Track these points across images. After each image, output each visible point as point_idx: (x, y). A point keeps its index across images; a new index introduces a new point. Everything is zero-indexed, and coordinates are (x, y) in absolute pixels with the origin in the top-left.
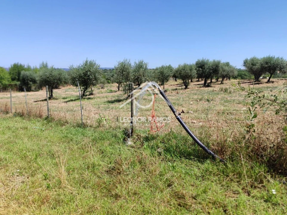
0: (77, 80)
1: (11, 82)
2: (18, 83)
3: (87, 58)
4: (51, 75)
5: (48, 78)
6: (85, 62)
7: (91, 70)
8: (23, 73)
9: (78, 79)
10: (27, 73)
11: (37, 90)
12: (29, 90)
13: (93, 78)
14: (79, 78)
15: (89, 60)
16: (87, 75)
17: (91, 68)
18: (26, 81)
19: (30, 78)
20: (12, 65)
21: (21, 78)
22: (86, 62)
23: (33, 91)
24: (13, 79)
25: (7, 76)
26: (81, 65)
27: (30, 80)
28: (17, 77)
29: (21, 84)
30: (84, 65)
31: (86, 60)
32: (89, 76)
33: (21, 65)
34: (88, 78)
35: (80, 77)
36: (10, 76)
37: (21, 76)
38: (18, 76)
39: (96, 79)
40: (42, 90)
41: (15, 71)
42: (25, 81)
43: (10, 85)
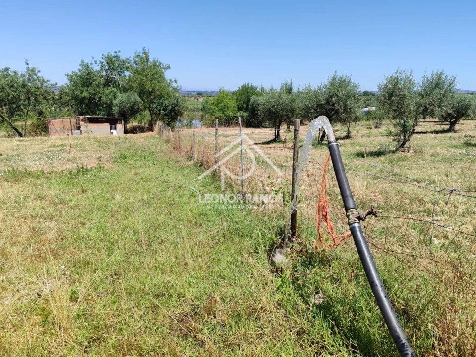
0: (313, 111)
1: (236, 112)
2: (246, 114)
3: (336, 72)
4: (277, 103)
5: (273, 106)
6: (331, 79)
7: (340, 94)
8: (253, 98)
9: (314, 109)
10: (259, 99)
13: (342, 109)
14: (317, 107)
15: (339, 75)
16: (331, 103)
17: (340, 89)
18: (257, 112)
20: (240, 87)
21: (250, 107)
22: (334, 79)
24: (240, 109)
25: (233, 103)
26: (323, 85)
28: (245, 106)
29: (249, 116)
30: (328, 84)
31: (332, 76)
32: (333, 105)
33: (252, 87)
34: (332, 109)
35: (318, 105)
36: (236, 104)
37: (251, 103)
38: (246, 104)
39: (347, 110)
41: (243, 96)
42: (255, 111)
43: (235, 116)
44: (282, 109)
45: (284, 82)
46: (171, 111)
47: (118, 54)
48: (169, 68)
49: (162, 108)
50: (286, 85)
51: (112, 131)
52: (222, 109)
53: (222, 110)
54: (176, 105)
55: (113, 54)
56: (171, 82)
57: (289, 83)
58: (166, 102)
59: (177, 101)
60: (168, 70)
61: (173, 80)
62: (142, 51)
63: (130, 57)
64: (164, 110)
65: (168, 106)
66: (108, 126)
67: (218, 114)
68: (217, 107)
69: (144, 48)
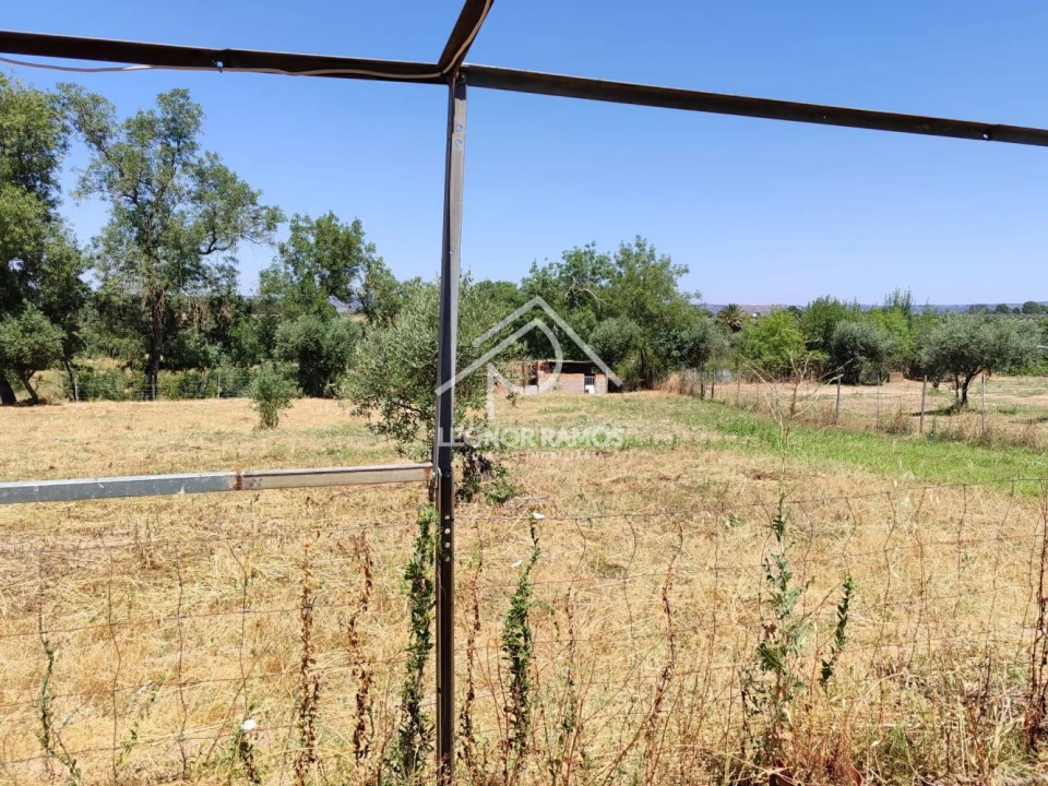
1: (804, 354)
2: (823, 357)
8: (841, 326)
10: (854, 327)
11: (874, 381)
12: (851, 379)
18: (850, 352)
19: (862, 344)
21: (833, 343)
23: (863, 384)
24: (811, 347)
27: (862, 348)
28: (822, 341)
29: (831, 360)
33: (836, 303)
36: (804, 337)
37: (835, 335)
38: (825, 338)
40: (888, 381)
41: (818, 322)
42: (845, 350)
44: (983, 352)
45: (891, 291)
46: (691, 351)
47: (591, 248)
48: (687, 271)
49: (674, 346)
50: (897, 297)
51: (588, 387)
52: (776, 347)
53: (776, 349)
54: (702, 341)
55: (583, 249)
56: (689, 297)
57: (902, 294)
58: (684, 335)
59: (705, 332)
60: (685, 275)
61: (693, 292)
62: (633, 243)
63: (609, 253)
64: (679, 348)
65: (687, 342)
66: (581, 377)
67: (768, 357)
68: (766, 342)
69: (638, 237)
